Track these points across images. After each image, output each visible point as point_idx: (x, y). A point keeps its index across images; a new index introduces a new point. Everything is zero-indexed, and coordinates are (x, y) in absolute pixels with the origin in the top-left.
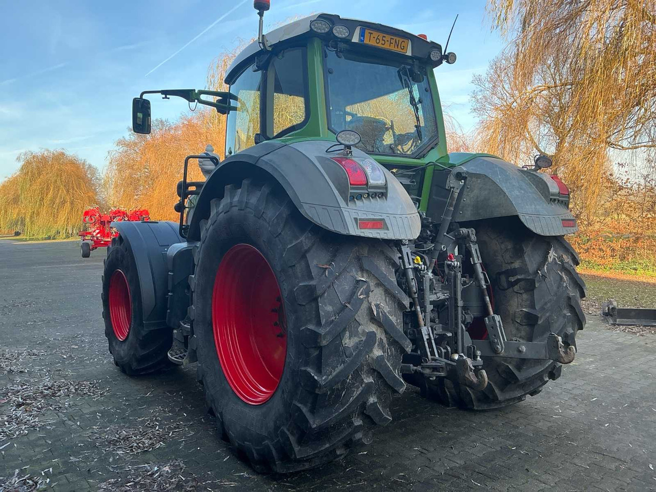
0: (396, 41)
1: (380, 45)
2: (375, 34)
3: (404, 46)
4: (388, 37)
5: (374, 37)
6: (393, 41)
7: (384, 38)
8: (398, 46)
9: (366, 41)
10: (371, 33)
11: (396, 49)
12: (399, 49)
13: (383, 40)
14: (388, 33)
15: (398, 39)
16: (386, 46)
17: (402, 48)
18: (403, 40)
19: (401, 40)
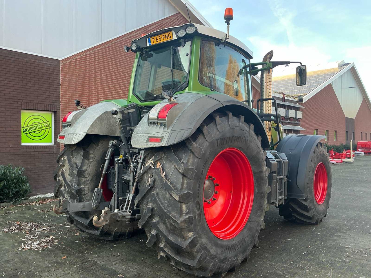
0: (166, 36)
1: (159, 42)
2: (155, 38)
3: (170, 36)
4: (161, 36)
5: (155, 40)
6: (164, 37)
7: (160, 38)
8: (167, 38)
9: (152, 44)
10: (153, 39)
11: (167, 39)
12: (169, 39)
13: (159, 39)
14: (160, 34)
15: (166, 34)
16: (162, 41)
17: (170, 37)
18: (169, 33)
19: (168, 33)
